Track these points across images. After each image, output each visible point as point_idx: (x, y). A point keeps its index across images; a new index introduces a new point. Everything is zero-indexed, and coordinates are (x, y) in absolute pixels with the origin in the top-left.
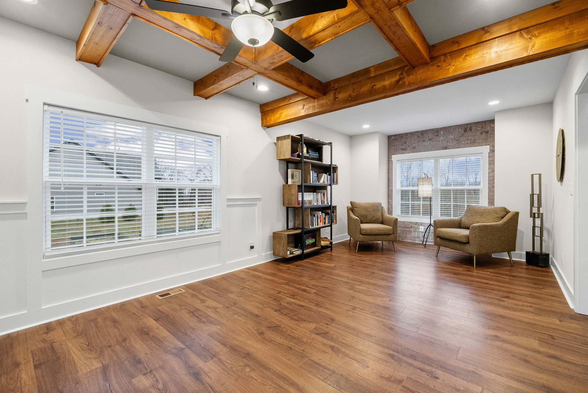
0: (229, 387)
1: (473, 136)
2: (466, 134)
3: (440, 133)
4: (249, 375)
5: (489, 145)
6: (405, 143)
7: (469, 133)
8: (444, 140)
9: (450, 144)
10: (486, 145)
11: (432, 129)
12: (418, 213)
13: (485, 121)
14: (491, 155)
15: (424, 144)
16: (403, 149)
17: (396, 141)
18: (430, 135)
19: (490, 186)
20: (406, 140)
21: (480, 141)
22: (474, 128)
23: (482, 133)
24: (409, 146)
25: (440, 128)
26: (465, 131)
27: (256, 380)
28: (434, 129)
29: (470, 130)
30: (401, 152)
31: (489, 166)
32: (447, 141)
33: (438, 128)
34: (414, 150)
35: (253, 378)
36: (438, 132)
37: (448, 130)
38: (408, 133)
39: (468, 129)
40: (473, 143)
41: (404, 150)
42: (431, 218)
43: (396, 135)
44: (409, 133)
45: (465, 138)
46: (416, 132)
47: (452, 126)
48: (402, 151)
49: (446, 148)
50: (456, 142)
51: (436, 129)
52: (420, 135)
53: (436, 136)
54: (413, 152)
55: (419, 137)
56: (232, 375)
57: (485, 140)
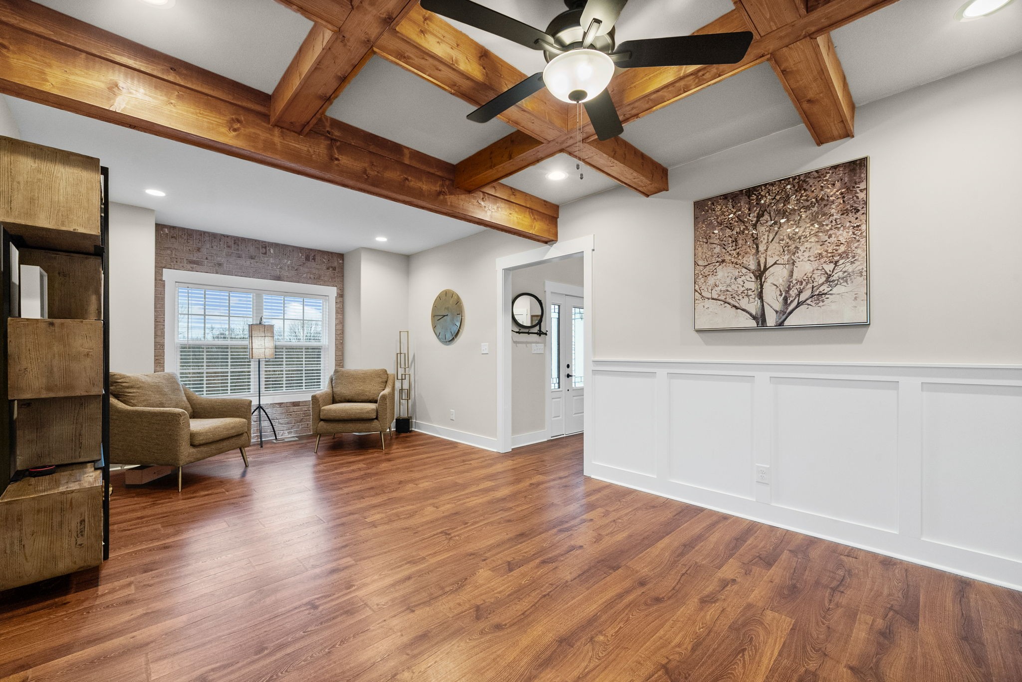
0: (643, 656)
1: (318, 269)
2: (309, 264)
3: (270, 250)
4: (612, 636)
5: (336, 286)
6: (199, 250)
7: (312, 264)
8: (277, 265)
9: (285, 273)
10: (333, 286)
11: (256, 241)
12: (224, 390)
13: (332, 253)
14: (338, 301)
15: (241, 262)
16: (191, 262)
17: (173, 240)
18: (252, 250)
19: (337, 342)
20: (200, 244)
21: (326, 279)
22: (318, 258)
23: (328, 269)
24: (207, 259)
25: (269, 243)
26: (307, 259)
27: (621, 628)
28: (259, 241)
29: (314, 259)
30: (189, 266)
31: (336, 316)
32: (281, 268)
33: (265, 242)
34: (218, 268)
35: (618, 631)
36: (266, 247)
37: (283, 249)
38: (205, 233)
39: (311, 258)
40: (317, 280)
41: (194, 265)
42: (259, 396)
43: (174, 228)
44: (208, 233)
45: (306, 270)
46: (224, 236)
47: (290, 246)
48: (192, 265)
49: (278, 278)
50: (293, 273)
51: (263, 242)
52: (231, 243)
53: (262, 254)
54: (217, 273)
55: (229, 247)
56: (617, 656)
57: (332, 278)
